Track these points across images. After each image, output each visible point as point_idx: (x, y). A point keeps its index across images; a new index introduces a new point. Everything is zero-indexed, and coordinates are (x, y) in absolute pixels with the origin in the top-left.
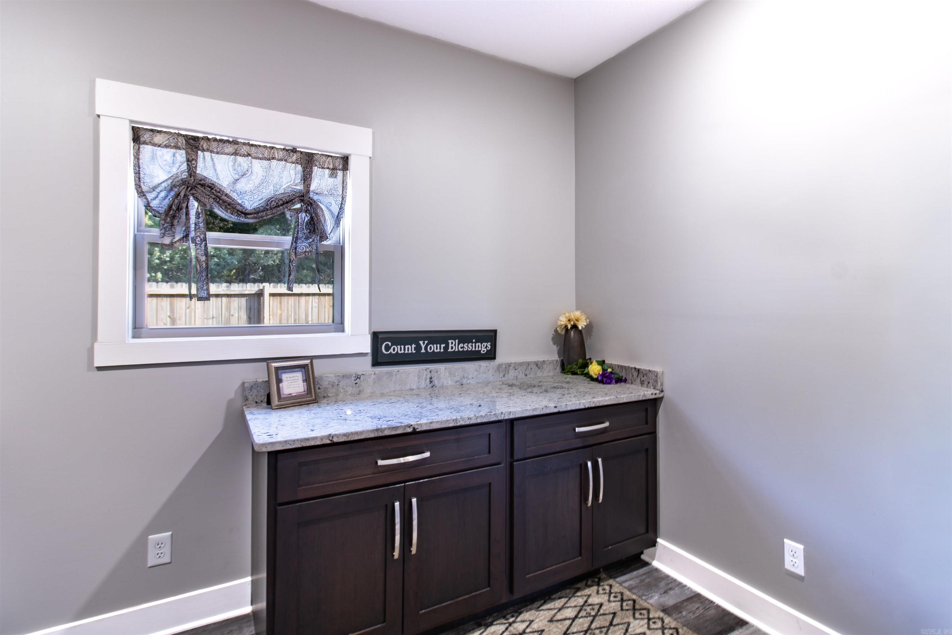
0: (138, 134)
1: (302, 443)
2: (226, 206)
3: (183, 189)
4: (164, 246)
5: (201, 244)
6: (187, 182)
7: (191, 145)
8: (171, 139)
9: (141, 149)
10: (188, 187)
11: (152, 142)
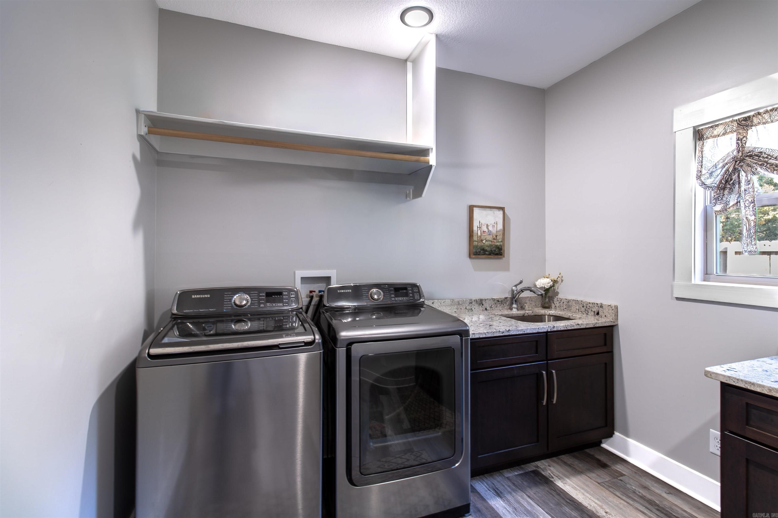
0: (702, 134)
1: (746, 385)
2: (774, 168)
3: (732, 164)
4: (717, 212)
5: (749, 206)
6: (736, 158)
7: (742, 126)
8: (726, 127)
9: (704, 144)
10: (736, 162)
11: (712, 135)
